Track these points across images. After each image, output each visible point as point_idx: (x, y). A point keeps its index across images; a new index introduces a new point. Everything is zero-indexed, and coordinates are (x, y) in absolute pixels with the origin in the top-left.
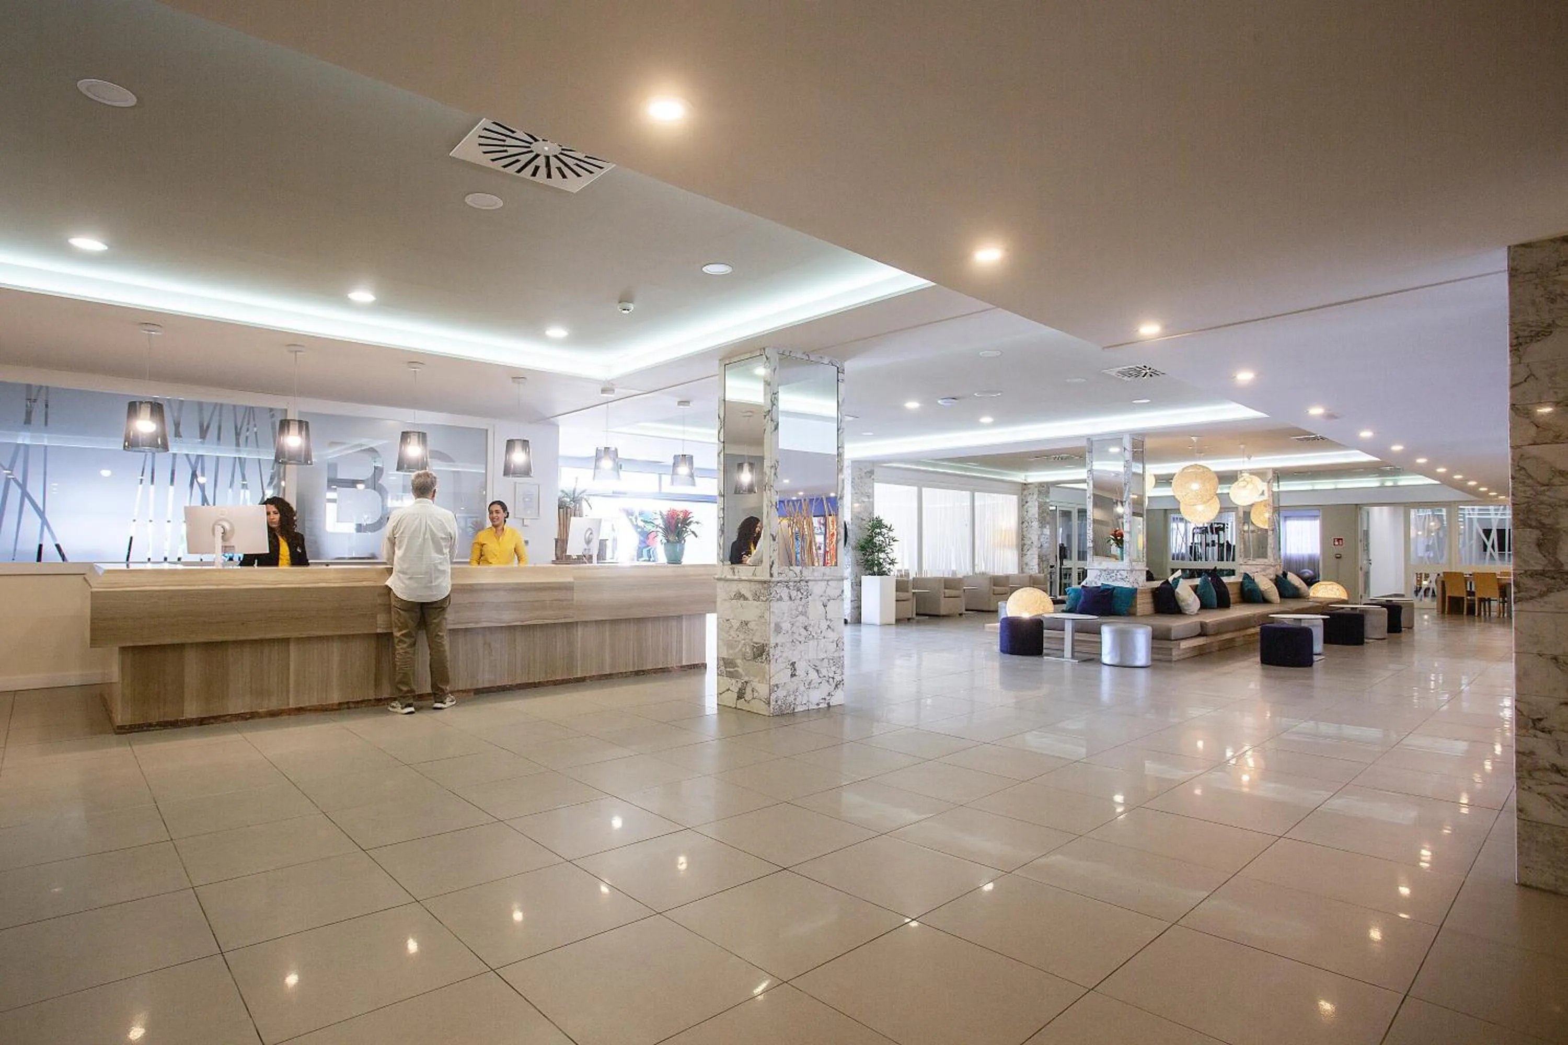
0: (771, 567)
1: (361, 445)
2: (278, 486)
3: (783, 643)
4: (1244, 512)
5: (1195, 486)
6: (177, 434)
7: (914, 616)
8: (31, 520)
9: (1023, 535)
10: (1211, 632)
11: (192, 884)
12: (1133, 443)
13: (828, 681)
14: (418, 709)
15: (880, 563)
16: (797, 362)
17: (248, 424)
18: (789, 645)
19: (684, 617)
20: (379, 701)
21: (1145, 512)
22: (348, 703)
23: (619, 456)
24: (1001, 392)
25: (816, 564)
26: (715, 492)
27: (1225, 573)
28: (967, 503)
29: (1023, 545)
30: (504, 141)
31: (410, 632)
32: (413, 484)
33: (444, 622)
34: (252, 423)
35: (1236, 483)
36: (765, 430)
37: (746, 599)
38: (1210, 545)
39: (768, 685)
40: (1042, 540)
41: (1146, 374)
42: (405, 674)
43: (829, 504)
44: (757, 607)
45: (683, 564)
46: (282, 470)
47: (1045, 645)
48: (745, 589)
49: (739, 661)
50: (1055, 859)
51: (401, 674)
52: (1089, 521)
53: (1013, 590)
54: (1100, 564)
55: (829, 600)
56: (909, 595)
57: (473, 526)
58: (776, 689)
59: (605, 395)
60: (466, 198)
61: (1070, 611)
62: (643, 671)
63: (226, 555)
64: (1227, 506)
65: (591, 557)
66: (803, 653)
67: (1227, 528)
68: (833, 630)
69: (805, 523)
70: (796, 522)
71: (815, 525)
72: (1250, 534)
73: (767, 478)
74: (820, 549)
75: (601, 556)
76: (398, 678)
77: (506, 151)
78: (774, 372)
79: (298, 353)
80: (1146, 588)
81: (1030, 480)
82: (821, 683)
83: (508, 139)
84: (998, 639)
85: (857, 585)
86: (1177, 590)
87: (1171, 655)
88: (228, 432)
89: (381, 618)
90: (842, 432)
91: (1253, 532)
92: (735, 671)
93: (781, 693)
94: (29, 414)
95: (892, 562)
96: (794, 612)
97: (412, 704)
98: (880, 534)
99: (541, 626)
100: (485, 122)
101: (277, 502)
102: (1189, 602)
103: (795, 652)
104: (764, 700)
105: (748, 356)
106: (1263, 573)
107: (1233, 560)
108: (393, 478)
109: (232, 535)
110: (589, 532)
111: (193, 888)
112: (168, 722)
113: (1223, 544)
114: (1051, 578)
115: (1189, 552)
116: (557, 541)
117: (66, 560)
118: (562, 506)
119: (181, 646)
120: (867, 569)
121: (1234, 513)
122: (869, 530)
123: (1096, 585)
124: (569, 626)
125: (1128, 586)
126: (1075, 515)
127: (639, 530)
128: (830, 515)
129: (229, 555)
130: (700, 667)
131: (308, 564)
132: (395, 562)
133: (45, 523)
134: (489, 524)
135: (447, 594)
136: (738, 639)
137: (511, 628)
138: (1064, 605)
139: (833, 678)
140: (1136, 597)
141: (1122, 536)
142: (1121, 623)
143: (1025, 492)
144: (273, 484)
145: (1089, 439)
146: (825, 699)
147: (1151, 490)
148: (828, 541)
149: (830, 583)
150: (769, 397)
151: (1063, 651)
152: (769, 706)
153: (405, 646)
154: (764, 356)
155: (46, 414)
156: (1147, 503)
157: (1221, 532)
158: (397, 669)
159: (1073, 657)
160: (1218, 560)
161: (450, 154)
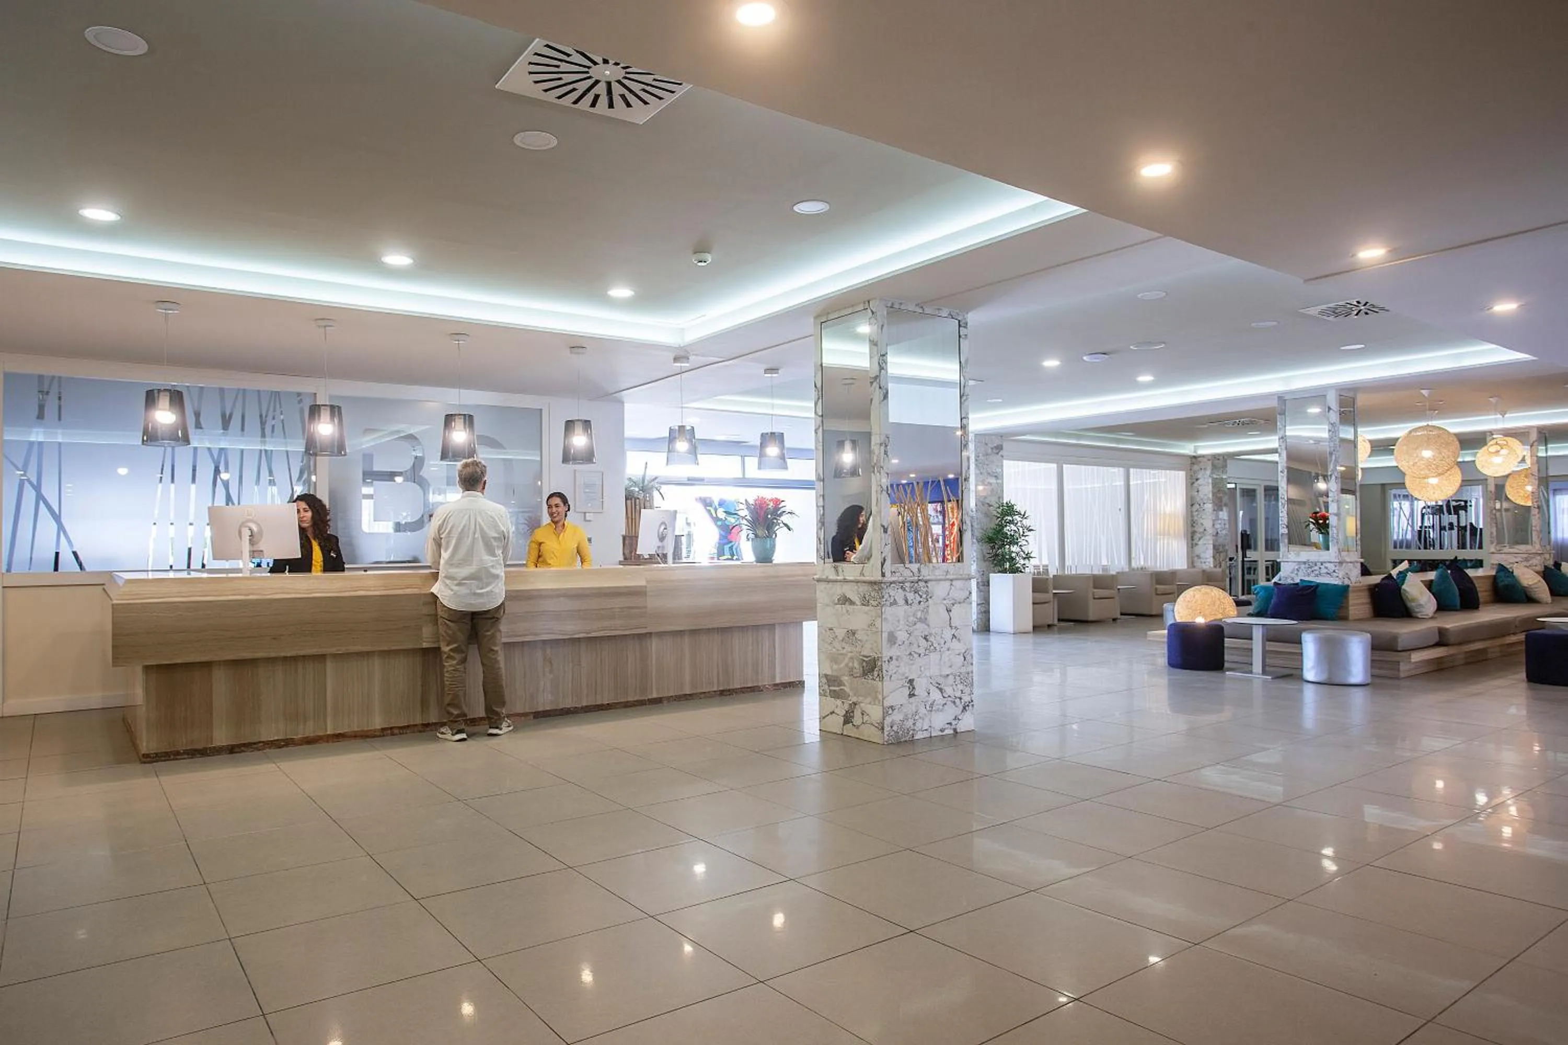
0: (882, 565)
1: (398, 432)
2: (308, 482)
3: (898, 656)
4: (1496, 486)
5: (1427, 454)
6: (198, 426)
7: (1056, 622)
8: (47, 526)
9: (1192, 520)
10: (1452, 639)
11: (229, 935)
12: (1340, 400)
13: (954, 703)
14: (470, 736)
15: (1012, 558)
16: (912, 316)
17: (274, 411)
18: (906, 659)
19: (777, 626)
20: (426, 725)
21: (1358, 489)
22: (391, 728)
23: (696, 437)
24: (1164, 343)
25: (934, 560)
26: (812, 477)
27: (1469, 565)
28: (1120, 483)
29: (1193, 533)
30: (558, 67)
31: (459, 646)
32: (460, 476)
33: (498, 634)
34: (278, 411)
35: (1485, 448)
36: (872, 400)
37: (852, 603)
38: (1447, 529)
39: (881, 707)
40: (1218, 526)
41: (1360, 311)
42: (456, 696)
43: (948, 488)
44: (866, 613)
45: (774, 562)
46: (312, 463)
47: (1226, 657)
48: (851, 592)
49: (845, 679)
50: (1258, 928)
51: (450, 696)
52: (1282, 502)
53: (1182, 589)
54: (1298, 555)
55: (953, 605)
56: (1048, 596)
57: (526, 522)
58: (890, 712)
59: (678, 365)
60: (515, 138)
61: (1258, 614)
62: (729, 690)
63: (254, 560)
64: (1471, 477)
65: (665, 556)
66: (922, 669)
67: (1471, 506)
68: (959, 640)
69: (919, 511)
70: (909, 509)
71: (929, 513)
72: (1504, 513)
73: (875, 458)
74: (938, 542)
75: (677, 555)
76: (447, 700)
77: (560, 79)
78: (882, 329)
79: (327, 328)
80: (1361, 584)
81: (1201, 452)
82: (945, 704)
83: (563, 64)
84: (1165, 650)
85: (984, 585)
86: (1404, 587)
87: (1399, 670)
88: (253, 422)
89: (427, 631)
90: (967, 399)
91: (1507, 510)
92: (841, 689)
93: (897, 717)
94: (41, 408)
95: (1028, 557)
96: (911, 619)
97: (463, 729)
98: (1011, 522)
99: (609, 638)
100: (537, 44)
101: (309, 500)
102: (1422, 602)
103: (914, 667)
104: (877, 725)
105: (850, 311)
106: (1525, 563)
107: (1481, 547)
108: (435, 468)
109: (262, 537)
110: (663, 527)
111: (230, 939)
112: (196, 750)
113: (1466, 527)
114: (1230, 573)
115: (1416, 538)
116: (624, 538)
117: (84, 569)
118: (629, 497)
119: (208, 665)
120: (996, 565)
121: (1480, 487)
122: (998, 518)
123: (1292, 582)
124: (643, 637)
125: (1336, 583)
126: (1260, 494)
127: (719, 523)
128: (950, 501)
129: (257, 561)
130: (796, 686)
131: (343, 570)
132: (441, 567)
133: (61, 528)
134: (546, 519)
135: (500, 602)
136: (844, 651)
137: (574, 641)
138: (1250, 607)
139: (960, 699)
140: (1346, 598)
141: (1325, 518)
142: (1329, 630)
143: (1196, 467)
144: (303, 479)
145: (1281, 398)
146: (950, 724)
147: (1365, 460)
148: (947, 533)
149: (954, 583)
150: (876, 359)
151: (1251, 664)
152: (883, 732)
153: (455, 662)
154: (870, 311)
155: (60, 407)
156: (1360, 477)
157: (1462, 513)
158: (446, 689)
159: (1264, 672)
160: (1459, 548)
161: (496, 87)
